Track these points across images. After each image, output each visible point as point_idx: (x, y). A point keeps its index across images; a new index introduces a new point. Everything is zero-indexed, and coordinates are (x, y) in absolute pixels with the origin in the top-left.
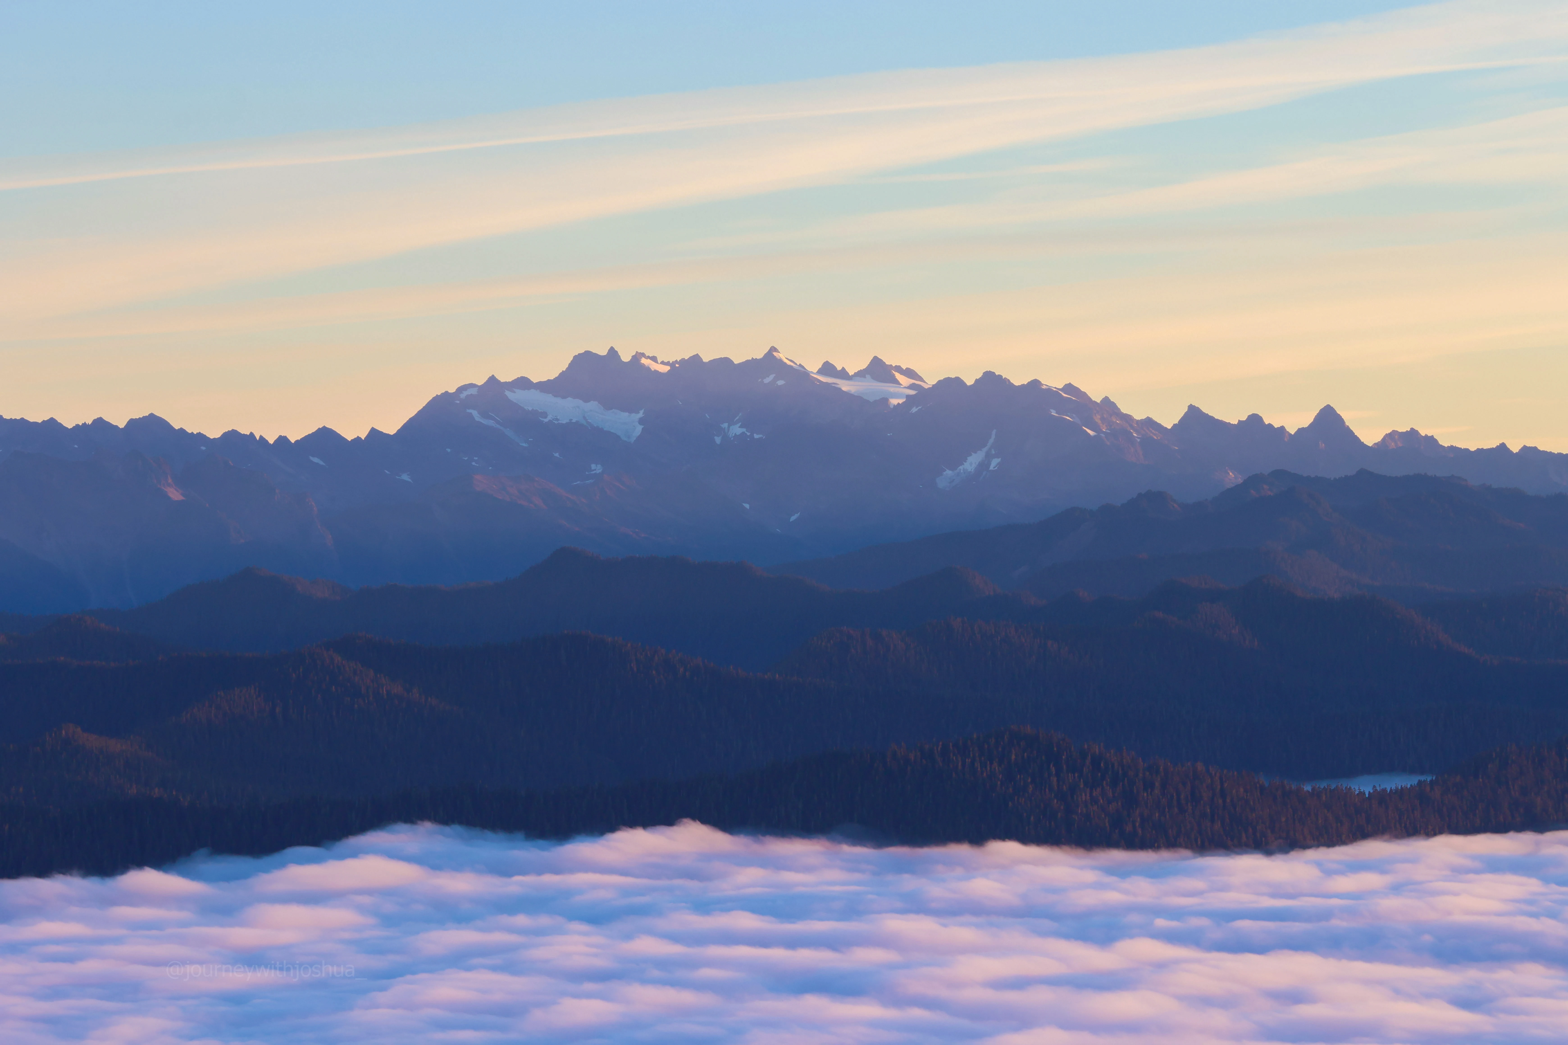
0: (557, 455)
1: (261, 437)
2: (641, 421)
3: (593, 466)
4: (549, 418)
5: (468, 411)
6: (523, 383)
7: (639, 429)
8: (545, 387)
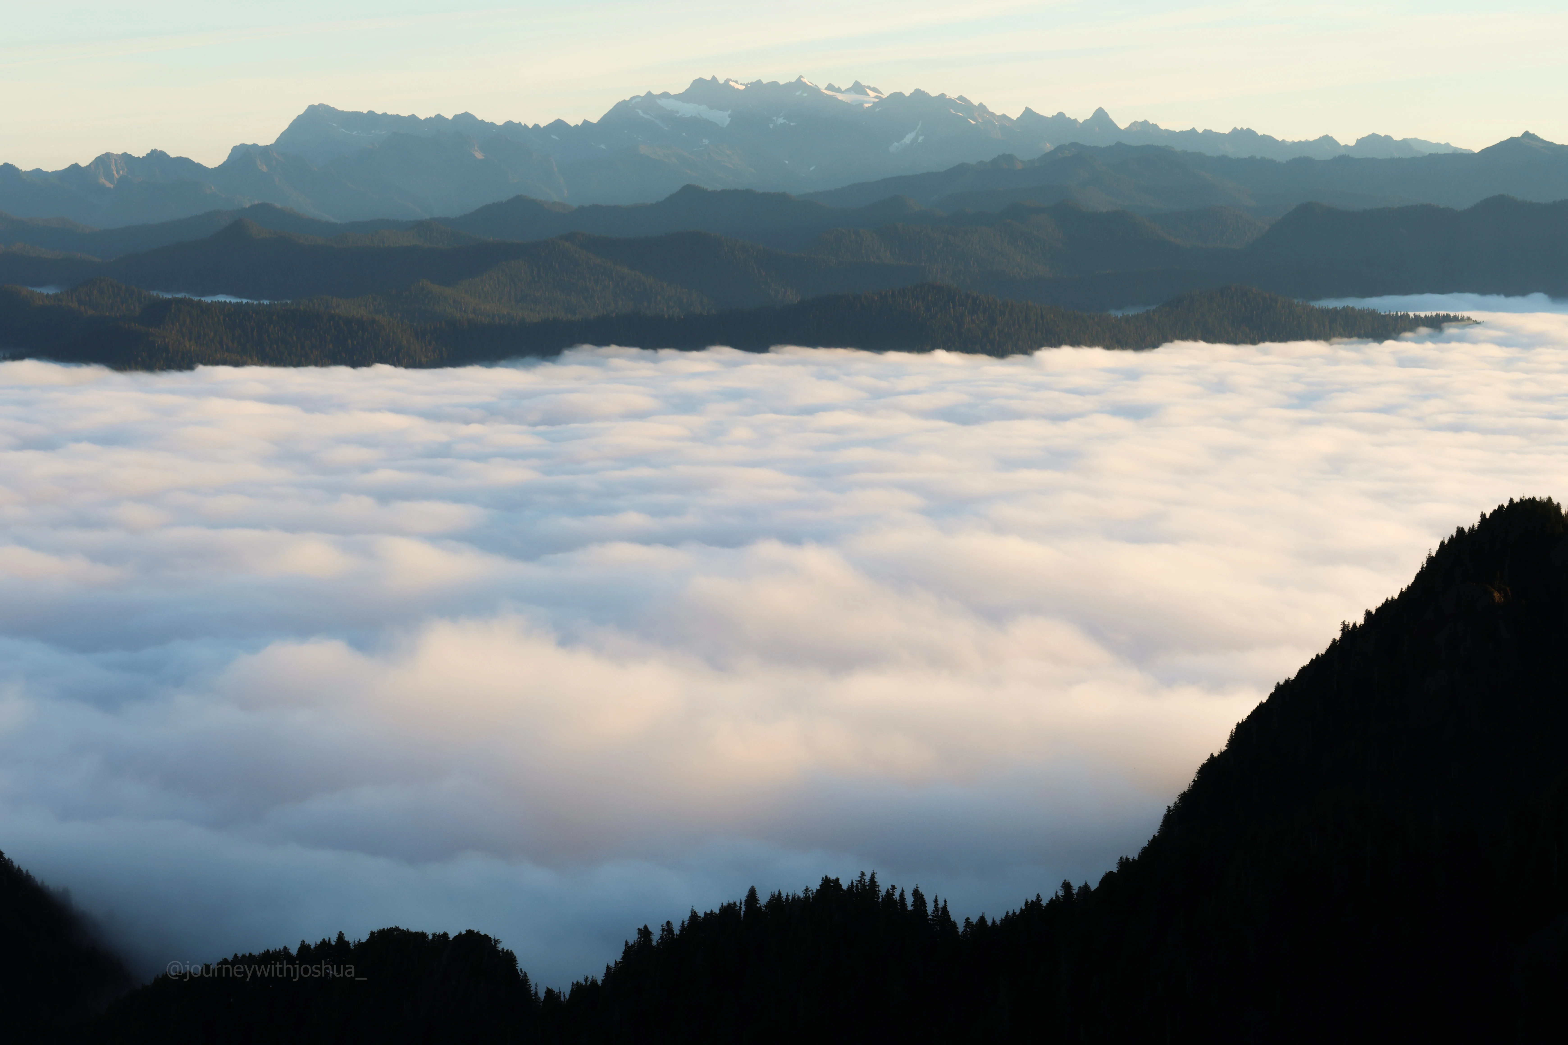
0: (684, 134)
1: (525, 124)
2: (729, 116)
3: (704, 141)
4: (680, 114)
5: (637, 110)
6: (665, 95)
7: (728, 120)
8: (678, 97)
